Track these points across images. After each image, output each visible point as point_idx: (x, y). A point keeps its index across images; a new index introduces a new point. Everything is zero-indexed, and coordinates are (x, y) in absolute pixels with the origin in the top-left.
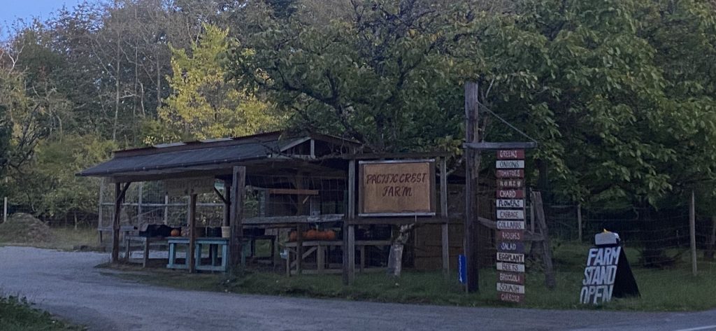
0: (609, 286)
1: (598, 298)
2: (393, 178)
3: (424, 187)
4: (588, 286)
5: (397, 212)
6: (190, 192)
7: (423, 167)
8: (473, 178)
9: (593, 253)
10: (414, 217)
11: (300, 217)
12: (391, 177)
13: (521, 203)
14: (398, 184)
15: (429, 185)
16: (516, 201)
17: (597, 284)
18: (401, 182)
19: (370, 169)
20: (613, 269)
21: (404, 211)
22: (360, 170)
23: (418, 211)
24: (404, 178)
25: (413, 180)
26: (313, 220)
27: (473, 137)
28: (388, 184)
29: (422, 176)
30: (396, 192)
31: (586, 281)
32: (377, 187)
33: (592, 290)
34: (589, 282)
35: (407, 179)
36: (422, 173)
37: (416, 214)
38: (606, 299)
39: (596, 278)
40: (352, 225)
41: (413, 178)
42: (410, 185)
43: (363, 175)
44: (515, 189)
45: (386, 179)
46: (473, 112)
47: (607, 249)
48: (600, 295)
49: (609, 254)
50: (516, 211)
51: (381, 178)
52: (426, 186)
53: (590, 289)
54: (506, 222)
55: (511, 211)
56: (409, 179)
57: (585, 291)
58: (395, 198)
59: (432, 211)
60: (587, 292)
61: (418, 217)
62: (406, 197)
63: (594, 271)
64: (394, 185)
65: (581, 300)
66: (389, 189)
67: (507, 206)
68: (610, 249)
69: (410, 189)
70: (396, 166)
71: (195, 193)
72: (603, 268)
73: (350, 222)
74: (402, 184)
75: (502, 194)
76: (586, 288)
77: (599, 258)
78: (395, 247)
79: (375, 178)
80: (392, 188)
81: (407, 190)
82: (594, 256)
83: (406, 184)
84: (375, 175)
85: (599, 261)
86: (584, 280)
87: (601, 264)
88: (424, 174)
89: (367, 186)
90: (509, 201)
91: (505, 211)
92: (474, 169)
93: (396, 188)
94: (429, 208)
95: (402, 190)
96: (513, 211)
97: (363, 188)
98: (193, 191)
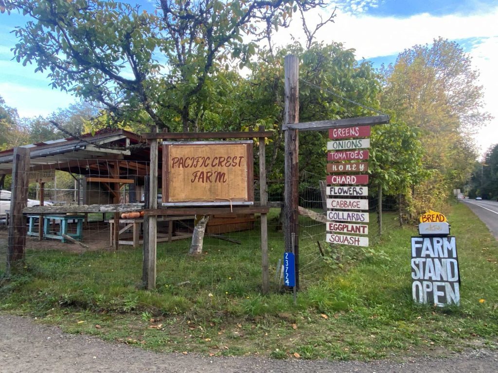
0: (452, 284)
1: (439, 297)
2: (204, 162)
3: (240, 173)
4: (421, 281)
5: (208, 202)
6: (39, 181)
7: (239, 150)
8: (294, 163)
9: (417, 242)
10: (229, 206)
11: (91, 206)
12: (201, 161)
13: (365, 191)
14: (209, 168)
15: (246, 170)
16: (358, 188)
17: (433, 279)
18: (213, 166)
19: (176, 151)
20: (452, 264)
21: (217, 200)
22: (164, 153)
23: (233, 199)
24: (217, 161)
25: (227, 165)
26: (106, 209)
27: (294, 116)
28: (198, 168)
29: (238, 159)
30: (208, 178)
31: (416, 275)
32: (184, 173)
33: (428, 287)
34: (420, 275)
35: (220, 163)
36: (239, 156)
37: (231, 203)
38: (452, 300)
39: (430, 272)
40: (153, 216)
41: (228, 162)
42: (224, 169)
43: (167, 157)
44: (356, 173)
45: (195, 163)
46: (295, 88)
47: (435, 240)
48: (442, 294)
49: (440, 244)
50: (356, 200)
51: (189, 162)
52: (242, 171)
53: (425, 286)
54: (341, 213)
55: (348, 200)
56: (223, 164)
57: (417, 286)
58: (207, 185)
59: (249, 200)
60: (420, 288)
61: (234, 206)
62: (220, 184)
63: (424, 263)
64: (205, 170)
65: (414, 296)
66: (199, 174)
67: (342, 194)
68: (439, 239)
69: (224, 174)
70: (207, 148)
71: (42, 182)
72: (436, 261)
73: (151, 213)
74: (214, 169)
75: (335, 180)
76: (418, 283)
77: (427, 249)
78: (199, 228)
79: (182, 162)
80: (202, 173)
81: (220, 176)
82: (418, 246)
83: (219, 169)
84: (181, 158)
85: (428, 252)
86: (413, 274)
87: (432, 256)
88: (241, 158)
89: (173, 171)
90: (345, 188)
91: (339, 200)
92: (296, 153)
93: (207, 173)
94: (246, 197)
95: (214, 176)
96: (352, 200)
97: (168, 172)
98: (41, 180)
